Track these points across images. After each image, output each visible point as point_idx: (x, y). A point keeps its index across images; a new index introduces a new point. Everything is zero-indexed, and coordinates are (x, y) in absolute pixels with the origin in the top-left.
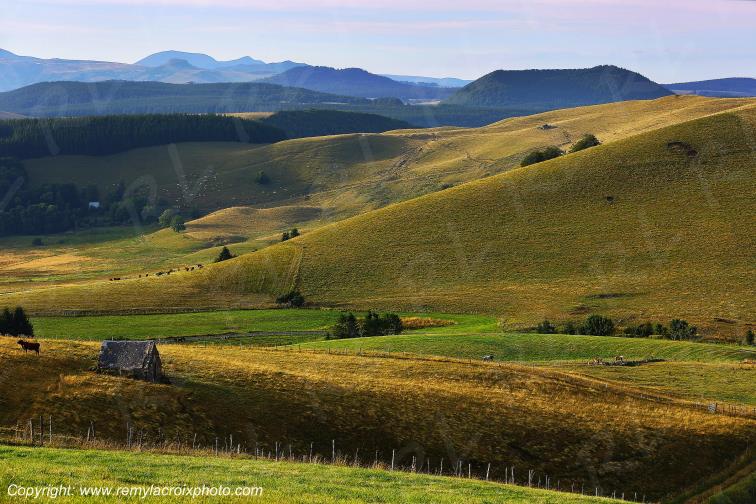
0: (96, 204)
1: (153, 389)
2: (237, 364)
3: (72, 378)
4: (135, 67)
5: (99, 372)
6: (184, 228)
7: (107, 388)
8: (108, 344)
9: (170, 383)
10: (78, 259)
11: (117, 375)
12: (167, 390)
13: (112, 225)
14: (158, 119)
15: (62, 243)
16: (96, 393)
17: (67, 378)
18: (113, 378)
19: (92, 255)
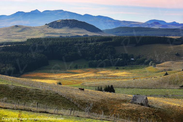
0: (133, 59)
1: (146, 108)
2: (168, 103)
3: (124, 104)
4: (145, 24)
5: (132, 103)
6: (156, 66)
7: (133, 107)
8: (134, 96)
9: (150, 107)
10: (128, 73)
11: (136, 104)
12: (149, 109)
13: (137, 65)
14: (150, 38)
15: (123, 69)
16: (131, 109)
17: (123, 104)
18: (135, 105)
19: (132, 72)
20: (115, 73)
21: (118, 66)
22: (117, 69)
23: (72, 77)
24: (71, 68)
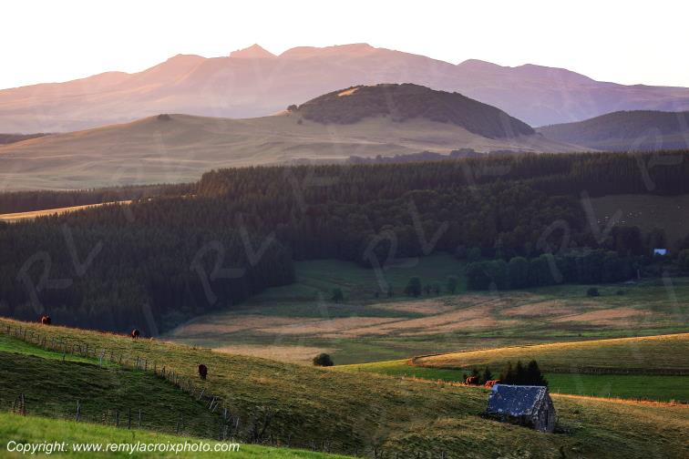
0: (662, 252)
5: (486, 417)
8: (499, 388)
9: (561, 433)
11: (503, 420)
13: (680, 276)
18: (496, 423)
19: (655, 309)
20: (583, 311)
21: (595, 283)
22: (593, 294)
23: (396, 333)
24: (392, 295)
